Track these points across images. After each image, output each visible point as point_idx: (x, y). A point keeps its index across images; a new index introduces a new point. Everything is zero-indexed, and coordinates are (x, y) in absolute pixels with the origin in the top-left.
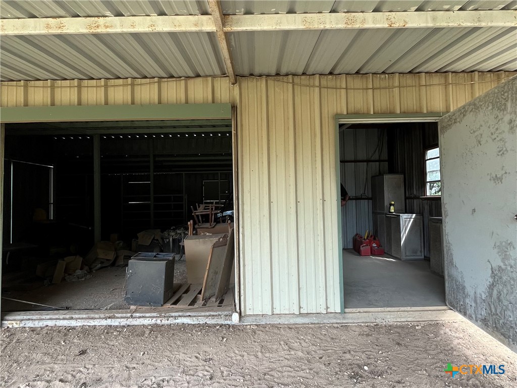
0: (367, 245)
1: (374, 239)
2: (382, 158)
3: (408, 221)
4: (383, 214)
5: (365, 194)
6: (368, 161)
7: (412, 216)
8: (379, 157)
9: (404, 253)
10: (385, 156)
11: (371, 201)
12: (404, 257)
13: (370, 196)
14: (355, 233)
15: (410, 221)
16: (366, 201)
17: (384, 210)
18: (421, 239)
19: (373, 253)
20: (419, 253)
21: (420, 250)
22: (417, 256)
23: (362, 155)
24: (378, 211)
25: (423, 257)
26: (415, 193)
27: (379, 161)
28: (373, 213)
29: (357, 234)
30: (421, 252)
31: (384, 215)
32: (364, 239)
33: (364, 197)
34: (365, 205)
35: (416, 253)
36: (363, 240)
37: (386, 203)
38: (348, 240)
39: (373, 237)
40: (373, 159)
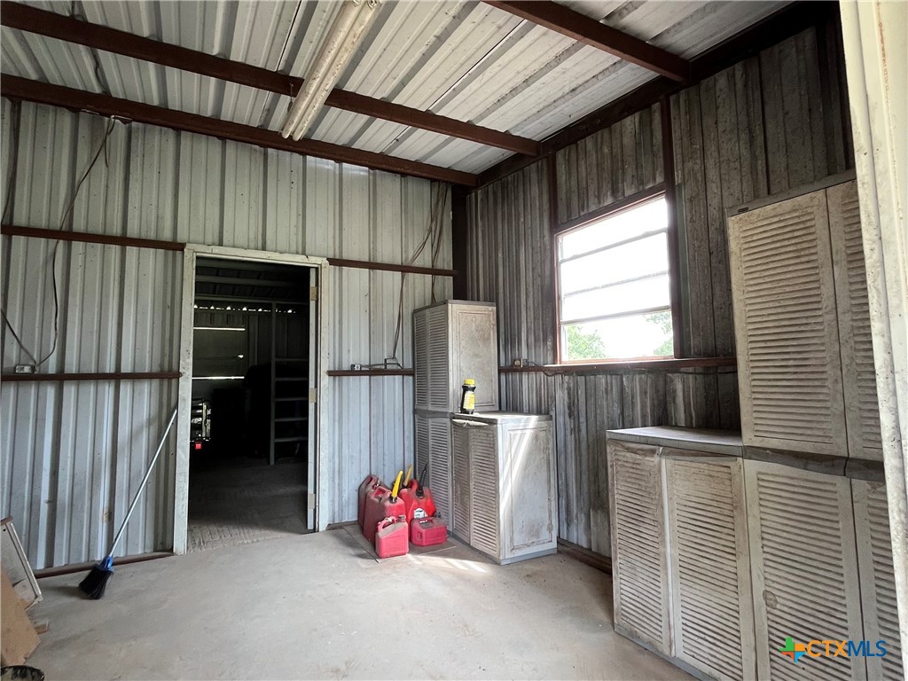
0: (399, 520)
1: (420, 493)
2: (440, 265)
3: (518, 437)
4: (444, 415)
5: (394, 358)
6: (404, 269)
7: (527, 420)
8: (433, 262)
9: (508, 542)
10: (446, 260)
11: (411, 378)
12: (506, 555)
13: (408, 365)
14: (365, 474)
15: (522, 435)
16: (398, 378)
17: (446, 405)
18: (549, 491)
19: (416, 543)
20: (545, 535)
21: (548, 522)
22: (539, 543)
23: (389, 251)
24: (431, 408)
25: (554, 545)
26: (524, 356)
27: (434, 272)
28: (415, 411)
29: (370, 479)
30: (550, 530)
31: (447, 421)
32: (391, 498)
33: (395, 367)
34: (395, 390)
35: (537, 534)
36: (388, 503)
37: (454, 385)
38: (345, 495)
39: (415, 487)
40: (418, 263)
